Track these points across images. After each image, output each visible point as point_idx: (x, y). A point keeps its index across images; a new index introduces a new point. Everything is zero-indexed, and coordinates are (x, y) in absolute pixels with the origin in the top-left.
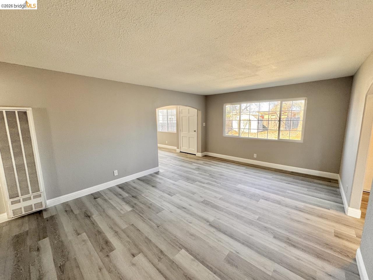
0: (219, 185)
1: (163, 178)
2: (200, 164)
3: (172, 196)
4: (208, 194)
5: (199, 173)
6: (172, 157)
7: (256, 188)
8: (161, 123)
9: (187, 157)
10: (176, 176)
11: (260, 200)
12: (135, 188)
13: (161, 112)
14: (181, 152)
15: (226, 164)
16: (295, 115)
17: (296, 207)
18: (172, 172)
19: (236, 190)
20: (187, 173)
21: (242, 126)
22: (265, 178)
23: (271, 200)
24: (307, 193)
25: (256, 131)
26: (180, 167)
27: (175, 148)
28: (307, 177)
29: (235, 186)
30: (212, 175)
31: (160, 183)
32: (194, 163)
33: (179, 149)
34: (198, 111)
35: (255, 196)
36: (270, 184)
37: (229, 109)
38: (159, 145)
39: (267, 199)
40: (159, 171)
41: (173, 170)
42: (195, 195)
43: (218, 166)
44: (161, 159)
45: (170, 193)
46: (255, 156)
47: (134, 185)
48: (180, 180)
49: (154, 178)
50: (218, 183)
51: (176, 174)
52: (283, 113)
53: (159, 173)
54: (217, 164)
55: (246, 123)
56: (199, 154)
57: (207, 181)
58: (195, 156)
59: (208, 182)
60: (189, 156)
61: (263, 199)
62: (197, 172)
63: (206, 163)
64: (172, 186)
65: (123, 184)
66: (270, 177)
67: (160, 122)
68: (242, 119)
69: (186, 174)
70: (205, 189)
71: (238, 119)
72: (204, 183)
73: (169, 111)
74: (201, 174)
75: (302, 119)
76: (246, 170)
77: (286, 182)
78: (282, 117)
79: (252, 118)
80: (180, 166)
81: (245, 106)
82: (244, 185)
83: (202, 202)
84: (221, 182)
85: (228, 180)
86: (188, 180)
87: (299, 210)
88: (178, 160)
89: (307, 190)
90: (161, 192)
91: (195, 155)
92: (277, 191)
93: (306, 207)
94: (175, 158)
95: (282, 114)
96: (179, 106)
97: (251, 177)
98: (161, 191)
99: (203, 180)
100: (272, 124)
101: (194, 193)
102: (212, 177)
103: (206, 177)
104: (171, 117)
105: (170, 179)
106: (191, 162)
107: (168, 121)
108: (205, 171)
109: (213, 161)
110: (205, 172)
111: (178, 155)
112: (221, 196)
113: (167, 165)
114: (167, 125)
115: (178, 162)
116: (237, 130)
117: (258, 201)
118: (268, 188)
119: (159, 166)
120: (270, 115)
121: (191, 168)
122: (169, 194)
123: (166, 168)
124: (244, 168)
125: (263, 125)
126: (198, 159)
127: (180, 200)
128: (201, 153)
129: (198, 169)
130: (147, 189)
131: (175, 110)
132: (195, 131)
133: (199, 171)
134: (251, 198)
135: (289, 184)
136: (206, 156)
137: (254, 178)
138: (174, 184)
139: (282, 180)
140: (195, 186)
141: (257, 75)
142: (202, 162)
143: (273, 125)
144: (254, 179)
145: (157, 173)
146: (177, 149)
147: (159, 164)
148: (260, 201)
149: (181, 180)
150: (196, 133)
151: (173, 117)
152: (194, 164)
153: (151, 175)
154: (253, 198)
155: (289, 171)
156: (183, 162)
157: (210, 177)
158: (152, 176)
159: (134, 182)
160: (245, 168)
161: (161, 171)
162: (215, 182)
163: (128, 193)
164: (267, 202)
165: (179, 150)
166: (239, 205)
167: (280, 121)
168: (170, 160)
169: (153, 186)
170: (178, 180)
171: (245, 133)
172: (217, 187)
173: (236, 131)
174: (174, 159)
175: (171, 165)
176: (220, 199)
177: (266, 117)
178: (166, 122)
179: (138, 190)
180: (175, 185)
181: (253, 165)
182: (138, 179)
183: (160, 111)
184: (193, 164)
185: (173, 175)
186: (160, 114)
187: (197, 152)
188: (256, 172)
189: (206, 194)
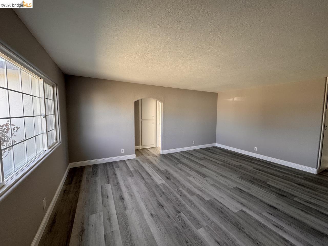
3: (236, 187)
70: (200, 187)
189: (201, 182)
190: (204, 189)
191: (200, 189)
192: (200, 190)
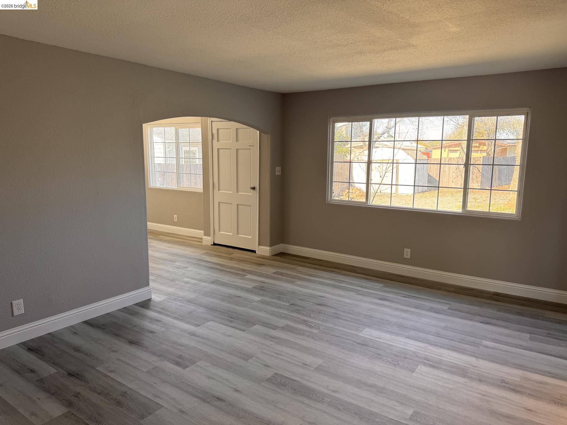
0: (315, 331)
1: (161, 317)
2: (267, 277)
3: (185, 367)
4: (284, 358)
5: (263, 302)
6: (189, 258)
7: (408, 337)
8: (159, 164)
9: (231, 259)
10: (201, 310)
11: (419, 367)
12: (77, 349)
13: (160, 133)
14: (215, 244)
15: (333, 275)
16: (504, 151)
17: (503, 381)
18: (190, 301)
19: (359, 344)
20: (230, 303)
21: (375, 177)
22: (431, 310)
23: (444, 367)
24: (530, 344)
25: (410, 190)
26: (213, 286)
27: (199, 233)
28: (530, 306)
29: (355, 332)
30: (298, 306)
31: (152, 332)
32: (250, 272)
33: (209, 236)
34: (263, 134)
35: (405, 358)
36: (443, 324)
37: (344, 133)
38: (151, 225)
39: (434, 364)
40: (150, 300)
41: (192, 296)
42: (250, 361)
43: (315, 282)
44: (156, 266)
45: (180, 360)
46: (407, 253)
47: (77, 341)
48: (209, 321)
49: (136, 320)
50: (311, 327)
51: (200, 305)
52: (478, 145)
53: (152, 303)
54: (310, 275)
55: (384, 169)
56: (265, 250)
57: (283, 322)
58: (253, 254)
59: (287, 325)
60: (238, 255)
61: (425, 364)
62: (258, 298)
63: (282, 274)
64: (185, 340)
65: (41, 338)
66: (445, 308)
67: (157, 161)
68: (374, 158)
69: (228, 305)
71: (366, 159)
72: (275, 328)
73: (183, 132)
74: (268, 304)
75: (518, 162)
76: (383, 291)
77: (482, 319)
78: (473, 155)
79: (401, 156)
80: (213, 282)
81: (386, 125)
82: (379, 330)
83: (269, 380)
84: (320, 322)
85: (338, 318)
86: (231, 322)
87: (509, 388)
88: (206, 266)
89: (530, 339)
90: (155, 358)
91: (254, 252)
92: (459, 342)
93: (526, 379)
94: (198, 262)
95: (473, 149)
96: (210, 119)
97: (397, 309)
98: (154, 354)
99: (274, 320)
100: (451, 172)
101: (247, 357)
102: (298, 312)
103: (282, 311)
104: (188, 149)
105: (182, 320)
106: (244, 270)
107: (178, 158)
108: (280, 295)
109: (300, 268)
110: (279, 298)
111: (206, 254)
112: (320, 361)
113: (173, 280)
114: (175, 171)
115: (205, 273)
116: (363, 187)
117: (413, 371)
118: (438, 335)
119: (151, 284)
120: (447, 150)
121: (242, 289)
122: (178, 364)
123: (171, 290)
124: (379, 286)
125: (429, 175)
126: (261, 262)
127: (209, 378)
128: (271, 246)
129: (261, 289)
130: (114, 351)
131: (200, 129)
132: (254, 188)
133: (263, 295)
134: (395, 363)
135: (487, 323)
136: (282, 255)
137: (403, 311)
138: (193, 334)
139: (470, 316)
140: (252, 337)
141: (413, 46)
142: (270, 271)
143: (454, 174)
144: (404, 315)
145: (146, 304)
146: (204, 237)
147: (151, 277)
148: (417, 370)
149: (214, 321)
150: (256, 193)
151: (192, 149)
152: (249, 276)
153: (126, 310)
154: (401, 364)
155: (488, 293)
156: (222, 271)
157: (293, 311)
158: (131, 314)
159: (75, 333)
160: (382, 285)
161: (156, 298)
162: (305, 322)
163: (55, 364)
164: (435, 372)
165: (209, 238)
166: (366, 385)
167: (467, 165)
168: (185, 266)
169: (131, 343)
170: (204, 323)
171: (383, 195)
172: (308, 336)
173: (360, 190)
174: (195, 264)
175: (186, 279)
176: (318, 369)
177: (436, 155)
178: (174, 162)
179: (86, 354)
180: (193, 337)
181: (402, 276)
182: (86, 323)
183: (155, 129)
184: (247, 277)
185: (192, 307)
186: (156, 138)
187: (259, 245)
188: (409, 297)
189: (281, 357)
190: (269, 343)
191: (276, 340)
192: (274, 338)
